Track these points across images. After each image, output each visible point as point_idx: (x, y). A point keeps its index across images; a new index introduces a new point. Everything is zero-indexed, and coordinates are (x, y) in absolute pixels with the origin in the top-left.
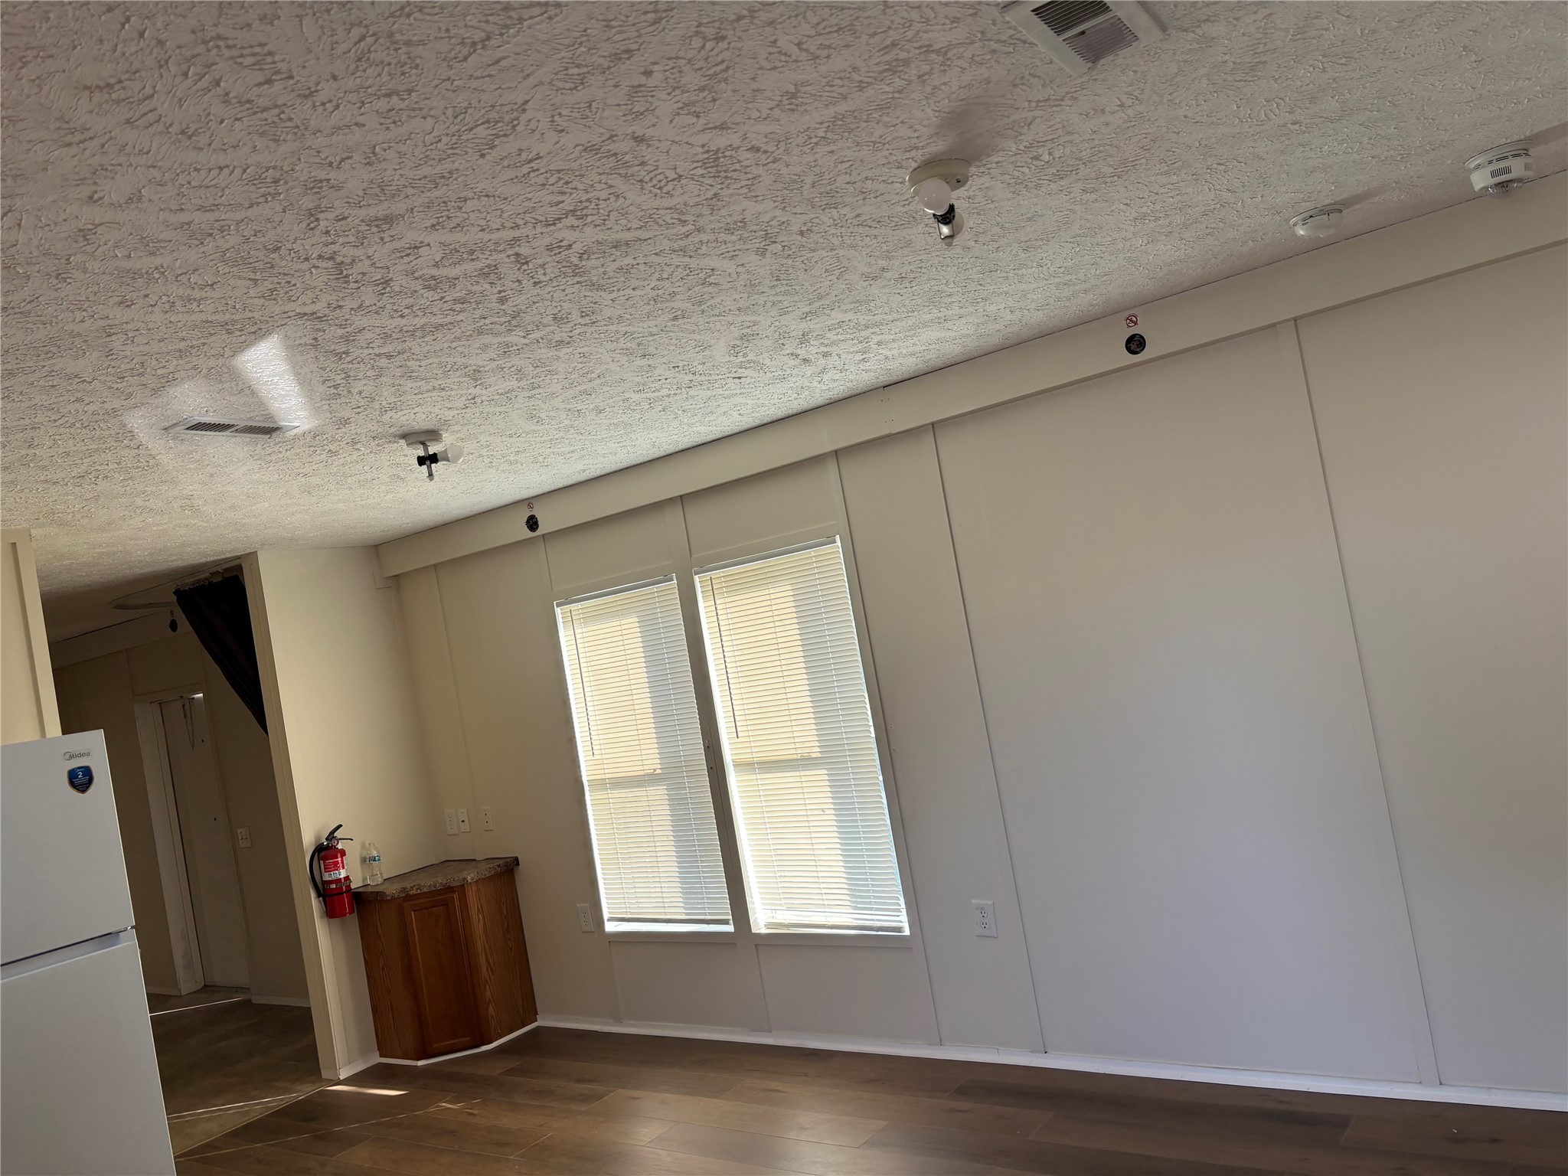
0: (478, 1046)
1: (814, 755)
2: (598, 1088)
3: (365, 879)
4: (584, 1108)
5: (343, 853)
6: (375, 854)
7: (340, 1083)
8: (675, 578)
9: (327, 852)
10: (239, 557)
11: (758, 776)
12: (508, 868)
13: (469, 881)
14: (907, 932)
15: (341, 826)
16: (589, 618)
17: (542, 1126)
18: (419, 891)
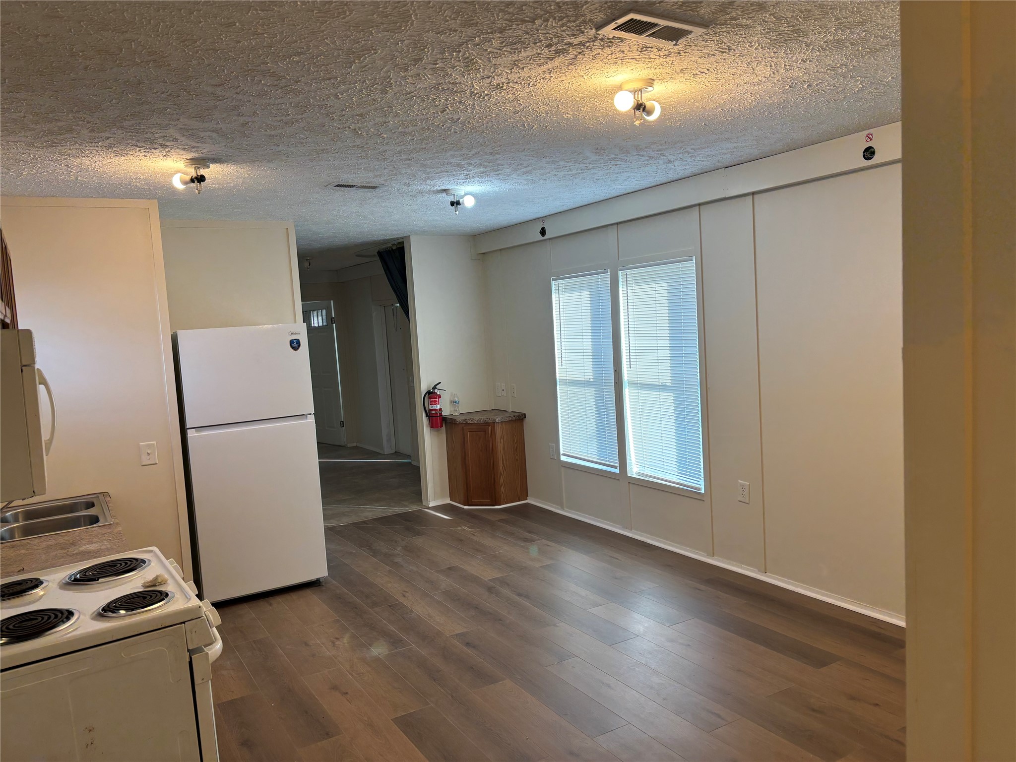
0: (494, 506)
1: (668, 384)
2: (535, 537)
3: (451, 412)
4: (523, 544)
5: (440, 397)
6: (456, 399)
7: (429, 508)
8: (609, 272)
9: (432, 395)
10: (403, 238)
11: (639, 391)
12: (520, 418)
13: (497, 421)
14: (703, 491)
15: (440, 383)
16: (568, 290)
17: (499, 547)
18: (472, 422)
